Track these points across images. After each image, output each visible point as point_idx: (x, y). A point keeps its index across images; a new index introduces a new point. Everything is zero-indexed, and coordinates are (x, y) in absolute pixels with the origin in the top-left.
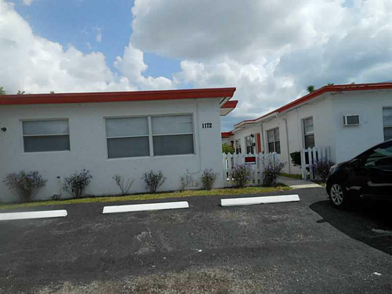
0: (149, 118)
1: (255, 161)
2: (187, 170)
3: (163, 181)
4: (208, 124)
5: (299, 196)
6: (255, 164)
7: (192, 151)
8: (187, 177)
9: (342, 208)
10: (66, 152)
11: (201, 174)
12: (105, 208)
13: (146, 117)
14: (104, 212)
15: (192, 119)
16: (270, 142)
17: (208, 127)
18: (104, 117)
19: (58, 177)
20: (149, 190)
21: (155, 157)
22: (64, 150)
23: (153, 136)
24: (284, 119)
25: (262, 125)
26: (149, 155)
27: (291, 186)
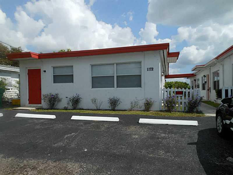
0: (115, 65)
1: (182, 94)
2: (136, 98)
3: (119, 103)
4: (151, 68)
5: (198, 122)
6: (183, 96)
7: (140, 86)
8: (135, 102)
9: (221, 135)
10: (71, 84)
11: (144, 101)
12: (73, 116)
13: (113, 64)
14: (72, 119)
15: (141, 65)
16: (214, 81)
17: (151, 70)
18: (90, 65)
19: (67, 97)
20: (110, 109)
21: (117, 88)
22: (71, 83)
23: (117, 76)
24: (221, 65)
25: (210, 68)
26: (114, 87)
27: (205, 114)
